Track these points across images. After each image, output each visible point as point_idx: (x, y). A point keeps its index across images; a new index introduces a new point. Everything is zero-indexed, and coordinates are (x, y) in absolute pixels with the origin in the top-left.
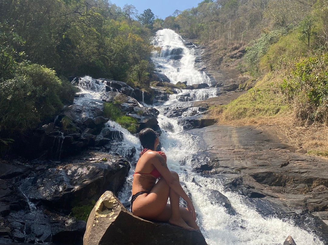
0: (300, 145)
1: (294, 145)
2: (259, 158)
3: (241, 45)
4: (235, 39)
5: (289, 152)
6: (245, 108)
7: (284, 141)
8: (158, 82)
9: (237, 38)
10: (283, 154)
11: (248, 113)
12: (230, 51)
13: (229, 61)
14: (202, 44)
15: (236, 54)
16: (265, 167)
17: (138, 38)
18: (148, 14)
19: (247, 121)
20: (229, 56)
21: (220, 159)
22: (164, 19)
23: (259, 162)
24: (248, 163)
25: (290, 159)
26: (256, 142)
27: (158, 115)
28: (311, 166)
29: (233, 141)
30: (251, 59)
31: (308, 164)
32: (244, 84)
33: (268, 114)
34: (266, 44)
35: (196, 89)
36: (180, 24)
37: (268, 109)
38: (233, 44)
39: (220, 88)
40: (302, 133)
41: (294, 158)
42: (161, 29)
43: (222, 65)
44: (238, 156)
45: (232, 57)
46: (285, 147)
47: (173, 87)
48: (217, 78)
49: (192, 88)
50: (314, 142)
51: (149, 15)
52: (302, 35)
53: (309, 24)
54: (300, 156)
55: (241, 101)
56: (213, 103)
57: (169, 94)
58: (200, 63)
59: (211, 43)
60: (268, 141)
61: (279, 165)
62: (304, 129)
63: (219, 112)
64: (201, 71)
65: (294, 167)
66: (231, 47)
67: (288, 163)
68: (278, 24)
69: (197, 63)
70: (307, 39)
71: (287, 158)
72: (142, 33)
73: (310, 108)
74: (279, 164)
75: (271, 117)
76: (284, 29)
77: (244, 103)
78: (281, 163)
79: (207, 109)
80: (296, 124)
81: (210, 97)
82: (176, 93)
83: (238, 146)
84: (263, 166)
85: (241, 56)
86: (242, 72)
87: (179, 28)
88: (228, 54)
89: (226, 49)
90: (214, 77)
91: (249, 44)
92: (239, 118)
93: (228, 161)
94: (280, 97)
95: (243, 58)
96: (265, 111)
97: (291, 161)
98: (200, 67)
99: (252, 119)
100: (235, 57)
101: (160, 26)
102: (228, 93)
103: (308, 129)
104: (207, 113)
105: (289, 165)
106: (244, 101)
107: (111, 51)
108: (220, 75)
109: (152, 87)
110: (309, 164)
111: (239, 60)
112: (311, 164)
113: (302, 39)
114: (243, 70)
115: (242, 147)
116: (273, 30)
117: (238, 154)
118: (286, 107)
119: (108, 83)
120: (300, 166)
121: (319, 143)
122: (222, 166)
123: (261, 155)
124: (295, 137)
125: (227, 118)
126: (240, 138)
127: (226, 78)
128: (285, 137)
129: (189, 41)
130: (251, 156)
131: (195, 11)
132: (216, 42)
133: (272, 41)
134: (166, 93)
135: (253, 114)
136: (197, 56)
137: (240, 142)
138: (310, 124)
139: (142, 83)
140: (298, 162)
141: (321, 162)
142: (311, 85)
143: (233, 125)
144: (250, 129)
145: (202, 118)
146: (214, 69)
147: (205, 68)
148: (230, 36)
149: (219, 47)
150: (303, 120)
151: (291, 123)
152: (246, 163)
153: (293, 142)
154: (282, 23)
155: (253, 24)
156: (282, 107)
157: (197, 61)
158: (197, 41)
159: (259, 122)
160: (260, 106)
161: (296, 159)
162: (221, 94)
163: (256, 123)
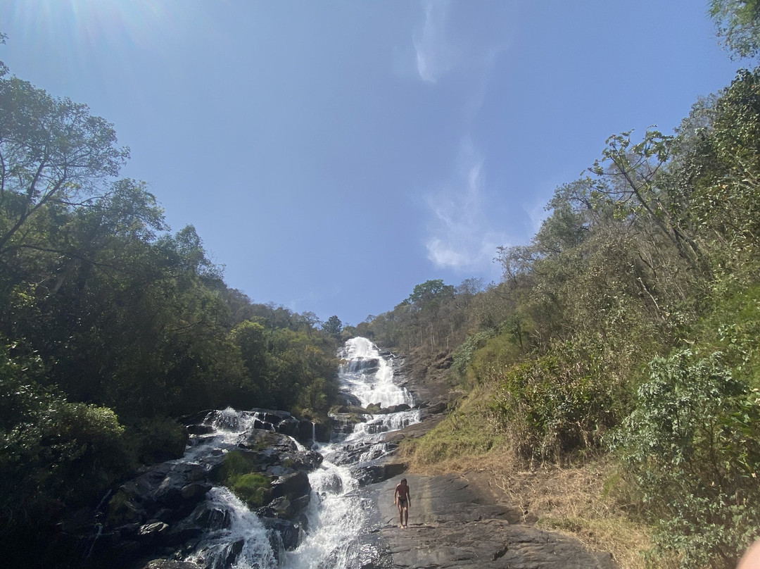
0: (526, 506)
1: (516, 506)
2: (458, 541)
3: (447, 351)
4: (439, 345)
5: (507, 525)
6: (444, 444)
7: (501, 500)
8: (341, 406)
9: (440, 344)
10: (498, 530)
11: (448, 452)
12: (436, 360)
13: (435, 372)
14: (402, 353)
15: (443, 363)
16: (469, 561)
17: (316, 350)
18: (335, 321)
19: (446, 465)
20: (435, 366)
21: (395, 550)
22: (356, 326)
23: (459, 550)
24: (440, 554)
25: (508, 539)
26: (458, 505)
27: (322, 462)
28: (543, 554)
29: (423, 507)
30: (459, 369)
31: (538, 550)
32: (454, 403)
33: (477, 451)
34: (474, 349)
35: (392, 413)
36: (375, 330)
37: (476, 443)
38: (438, 351)
39: (424, 410)
40: (527, 483)
41: (515, 538)
42: (352, 337)
43: (427, 377)
44: (425, 539)
45: (439, 367)
46: (503, 512)
47: (362, 412)
48: (422, 395)
49: (387, 411)
50: (547, 499)
51: (335, 323)
52: (511, 336)
53: (517, 322)
54: (524, 532)
55: (439, 431)
56: (412, 434)
57: (355, 423)
58: (400, 377)
59: (411, 352)
60: (478, 501)
61: (491, 556)
62: (530, 475)
63: (411, 451)
64: (402, 387)
65: (516, 557)
66: (436, 355)
67: (506, 549)
68: (484, 325)
69: (397, 377)
70: (518, 341)
71: (504, 538)
72: (325, 344)
73: (533, 439)
74: (490, 554)
75: (481, 456)
76: (492, 330)
77: (443, 434)
78: (494, 551)
79: (396, 447)
80: (516, 467)
81: (411, 424)
82: (364, 420)
83: (430, 516)
84: (465, 559)
85: (449, 365)
86: (453, 386)
87: (374, 335)
88: (432, 364)
89: (430, 357)
90: (418, 394)
91: (456, 350)
92: (435, 461)
93: (408, 553)
94: (492, 422)
95: (451, 368)
96: (472, 447)
97: (510, 543)
98: (400, 382)
99: (455, 460)
100: (443, 367)
101: (350, 334)
102: (434, 416)
103: (535, 475)
104: (395, 453)
105: (508, 555)
106: (444, 431)
107: (275, 369)
108: (425, 391)
109: (331, 415)
110: (541, 549)
111: (448, 370)
112: (542, 549)
113: (512, 340)
114: (454, 383)
115: (435, 517)
116: (479, 331)
117: (425, 536)
118: (499, 439)
119: (260, 417)
120: (526, 554)
121: (554, 499)
122: (397, 563)
123: (462, 535)
124: (518, 491)
125: (420, 461)
126: (434, 499)
127: (434, 395)
128: (502, 493)
129: (386, 350)
130: (446, 539)
131: (391, 315)
132: (417, 349)
133: (480, 344)
134: (350, 423)
135: (456, 453)
136: (396, 368)
137: (434, 507)
138: (537, 466)
139: (314, 411)
140: (522, 547)
141: (560, 542)
142: (528, 402)
143: (426, 474)
144: (451, 480)
145: (387, 463)
146: (417, 383)
147: (406, 383)
148: (433, 342)
149: (421, 354)
150: (526, 458)
151: (510, 465)
152: (437, 556)
153: (515, 501)
154: (488, 323)
155: (457, 326)
156: (495, 438)
157: (396, 374)
158: (395, 350)
159: (465, 466)
160: (465, 439)
161: (519, 540)
162: (425, 418)
163: (459, 468)
